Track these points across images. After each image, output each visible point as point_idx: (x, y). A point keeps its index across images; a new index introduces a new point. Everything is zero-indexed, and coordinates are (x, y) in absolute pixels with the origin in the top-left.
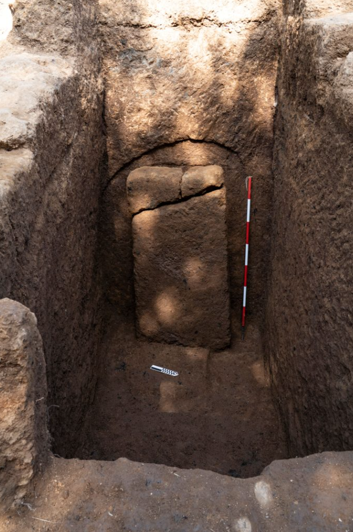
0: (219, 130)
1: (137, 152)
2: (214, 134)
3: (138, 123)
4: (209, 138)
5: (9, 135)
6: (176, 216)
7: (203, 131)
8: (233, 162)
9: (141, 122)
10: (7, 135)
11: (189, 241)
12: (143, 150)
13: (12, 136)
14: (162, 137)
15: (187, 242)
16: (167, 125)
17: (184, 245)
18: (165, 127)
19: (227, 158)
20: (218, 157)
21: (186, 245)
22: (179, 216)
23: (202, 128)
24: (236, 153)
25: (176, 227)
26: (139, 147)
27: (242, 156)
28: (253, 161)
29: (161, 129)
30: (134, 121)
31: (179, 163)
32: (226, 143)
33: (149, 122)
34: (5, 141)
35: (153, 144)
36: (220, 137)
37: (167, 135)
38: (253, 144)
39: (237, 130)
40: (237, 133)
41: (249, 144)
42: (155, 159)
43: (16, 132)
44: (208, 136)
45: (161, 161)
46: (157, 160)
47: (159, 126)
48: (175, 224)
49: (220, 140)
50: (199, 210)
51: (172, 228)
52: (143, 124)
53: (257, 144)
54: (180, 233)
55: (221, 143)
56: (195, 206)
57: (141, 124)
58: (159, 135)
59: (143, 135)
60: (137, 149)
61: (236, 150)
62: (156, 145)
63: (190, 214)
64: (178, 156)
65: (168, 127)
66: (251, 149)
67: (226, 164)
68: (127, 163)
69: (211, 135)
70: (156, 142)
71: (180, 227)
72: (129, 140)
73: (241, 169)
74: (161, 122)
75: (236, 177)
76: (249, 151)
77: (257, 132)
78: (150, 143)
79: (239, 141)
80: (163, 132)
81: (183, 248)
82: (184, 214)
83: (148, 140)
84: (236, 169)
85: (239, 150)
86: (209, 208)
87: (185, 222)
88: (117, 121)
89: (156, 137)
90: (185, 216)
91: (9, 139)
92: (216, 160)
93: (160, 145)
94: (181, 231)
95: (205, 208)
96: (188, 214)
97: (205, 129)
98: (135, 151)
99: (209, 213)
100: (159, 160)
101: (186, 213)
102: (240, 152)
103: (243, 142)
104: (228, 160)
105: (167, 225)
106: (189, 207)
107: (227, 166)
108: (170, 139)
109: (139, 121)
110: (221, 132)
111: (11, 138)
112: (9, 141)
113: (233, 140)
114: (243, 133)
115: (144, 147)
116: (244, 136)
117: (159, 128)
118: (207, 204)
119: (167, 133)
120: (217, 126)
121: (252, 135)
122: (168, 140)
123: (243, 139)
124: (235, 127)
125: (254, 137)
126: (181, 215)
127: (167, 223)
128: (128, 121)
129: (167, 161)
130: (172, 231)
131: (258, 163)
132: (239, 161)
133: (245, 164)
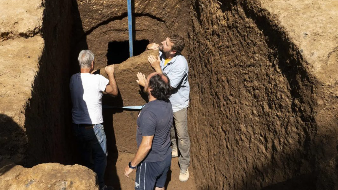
0: (152, 7)
1: (95, 23)
2: (149, 9)
3: (97, 4)
4: (145, 12)
5: (27, 28)
6: (125, 73)
7: (141, 8)
8: (161, 27)
9: (98, 3)
10: (26, 28)
11: (134, 89)
12: (99, 22)
13: (30, 28)
14: (113, 12)
15: (133, 89)
16: (117, 4)
17: (130, 91)
18: (115, 6)
19: (158, 25)
20: (151, 24)
21: (131, 91)
22: (127, 73)
23: (141, 6)
24: (164, 21)
25: (125, 80)
26: (97, 20)
27: (167, 23)
28: (175, 26)
29: (112, 7)
30: (94, 3)
31: (124, 29)
32: (157, 15)
33: (104, 3)
34: (25, 32)
35: (107, 17)
36: (153, 11)
37: (116, 11)
38: (174, 15)
39: (164, 7)
40: (164, 9)
41: (172, 15)
42: (108, 27)
43: (32, 25)
44: (144, 11)
45: (112, 28)
46: (109, 28)
47: (111, 5)
48: (124, 78)
49: (153, 13)
50: (141, 69)
51: (122, 81)
52: (100, 4)
53: (178, 15)
54: (128, 84)
55: (154, 15)
56: (138, 67)
57: (98, 4)
58: (111, 12)
59: (100, 11)
60: (96, 21)
61: (163, 19)
62: (109, 18)
63: (135, 71)
64: (124, 25)
65: (117, 6)
66: (174, 18)
67: (157, 29)
68: (88, 31)
69: (146, 10)
70: (109, 16)
71: (128, 80)
72: (90, 15)
73: (166, 32)
74: (112, 3)
75: (163, 37)
76: (172, 20)
77: (177, 7)
78: (105, 17)
79: (165, 13)
80: (114, 10)
81: (129, 93)
82: (131, 71)
83: (103, 15)
84: (164, 31)
85: (165, 19)
86: (148, 67)
87: (131, 76)
88: (82, 3)
89: (109, 12)
90: (131, 73)
91: (27, 30)
92: (150, 26)
93: (112, 17)
94: (128, 83)
95: (145, 67)
96: (133, 71)
97: (142, 6)
98: (94, 22)
99: (148, 71)
100: (111, 28)
101: (132, 71)
102: (166, 21)
103: (168, 14)
104: (158, 26)
105: (118, 79)
106: (134, 67)
107: (158, 30)
108: (118, 14)
109: (97, 3)
110: (153, 8)
111: (29, 30)
112: (27, 32)
113: (161, 13)
114: (168, 8)
115: (100, 20)
116: (169, 10)
117: (111, 6)
118: (146, 65)
119: (117, 9)
120: (151, 4)
121: (174, 9)
122: (117, 14)
123: (168, 12)
124: (163, 4)
125: (176, 11)
126: (128, 72)
127: (118, 78)
128: (89, 3)
129: (116, 29)
130: (122, 82)
131: (178, 28)
132: (166, 26)
133: (169, 28)
